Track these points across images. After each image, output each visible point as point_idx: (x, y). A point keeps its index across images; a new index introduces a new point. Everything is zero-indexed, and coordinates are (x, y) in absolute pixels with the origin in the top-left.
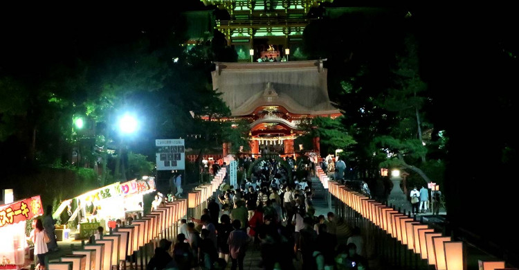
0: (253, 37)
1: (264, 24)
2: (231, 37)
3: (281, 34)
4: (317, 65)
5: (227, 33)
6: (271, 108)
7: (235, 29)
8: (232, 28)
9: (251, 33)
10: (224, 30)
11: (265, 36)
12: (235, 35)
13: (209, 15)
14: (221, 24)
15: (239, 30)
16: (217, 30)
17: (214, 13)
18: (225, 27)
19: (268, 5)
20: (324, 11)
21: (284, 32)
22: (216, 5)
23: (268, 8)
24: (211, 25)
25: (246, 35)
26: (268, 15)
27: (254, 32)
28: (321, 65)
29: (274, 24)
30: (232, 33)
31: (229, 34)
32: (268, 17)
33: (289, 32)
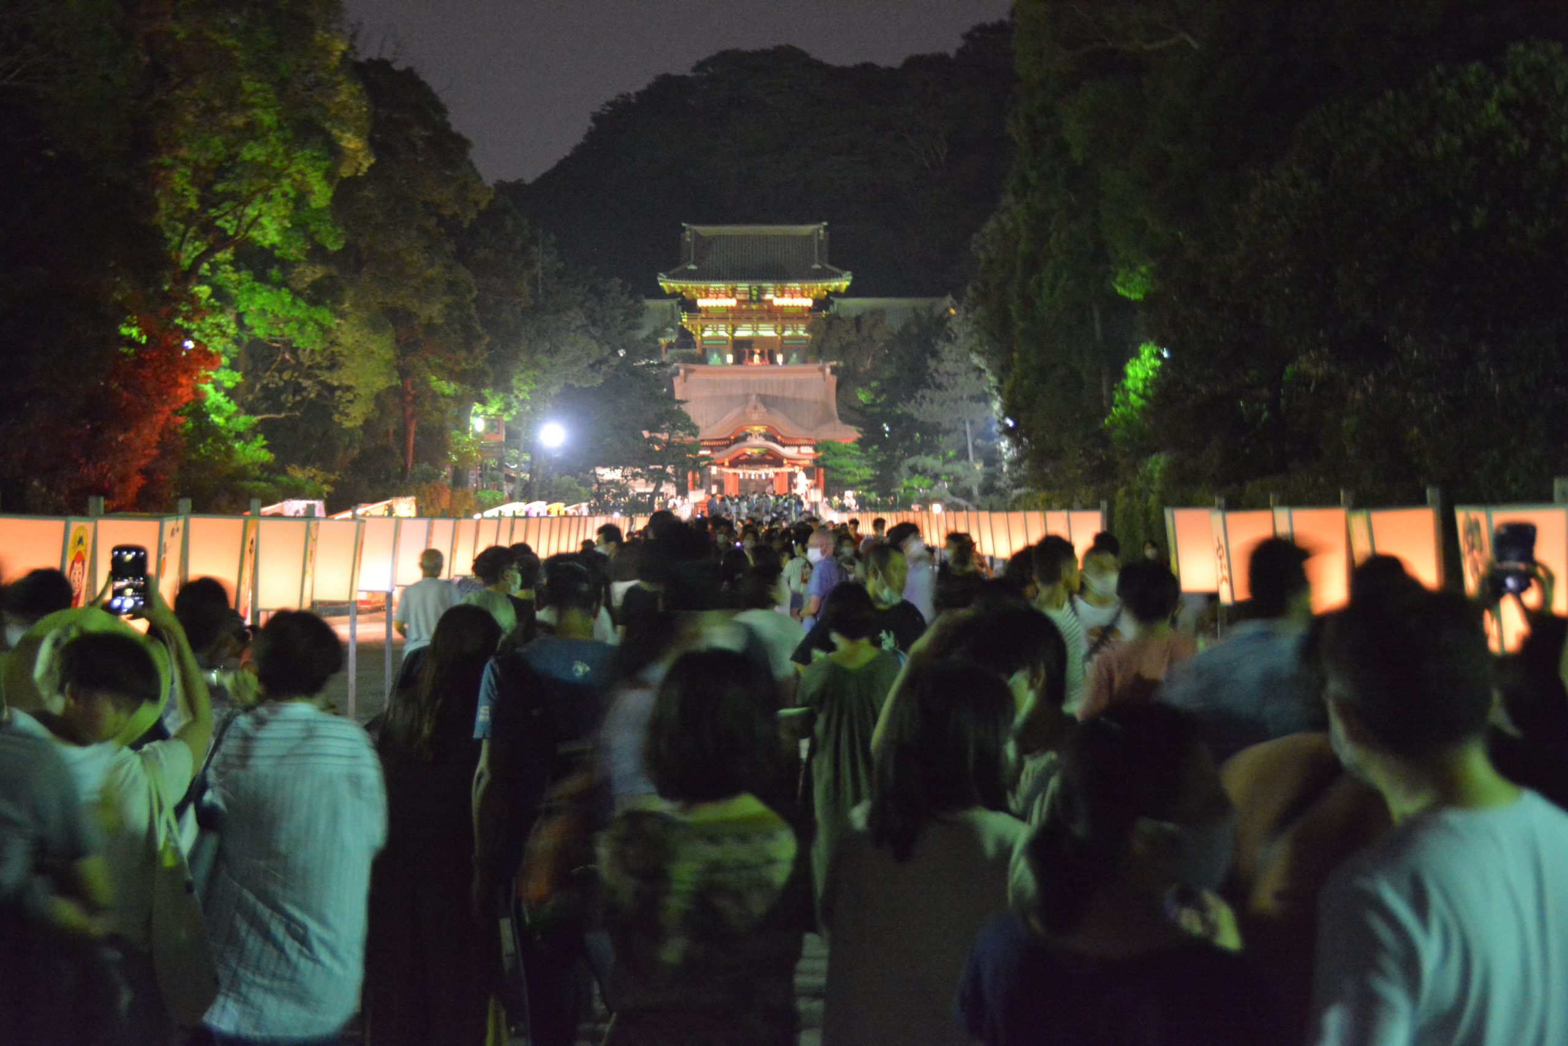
0: (733, 337)
1: (748, 320)
2: (702, 337)
3: (771, 333)
4: (822, 370)
5: (696, 330)
6: (756, 428)
7: (707, 326)
8: (704, 323)
9: (730, 332)
10: (692, 326)
11: (749, 337)
12: (708, 333)
13: (672, 305)
14: (688, 319)
15: (713, 328)
16: (682, 326)
17: (679, 303)
18: (694, 322)
19: (755, 293)
20: (832, 303)
21: (776, 331)
22: (681, 293)
23: (754, 298)
24: (675, 317)
25: (723, 333)
26: (754, 307)
27: (734, 330)
28: (828, 370)
29: (761, 320)
30: (703, 330)
31: (699, 332)
32: (753, 310)
33: (783, 330)
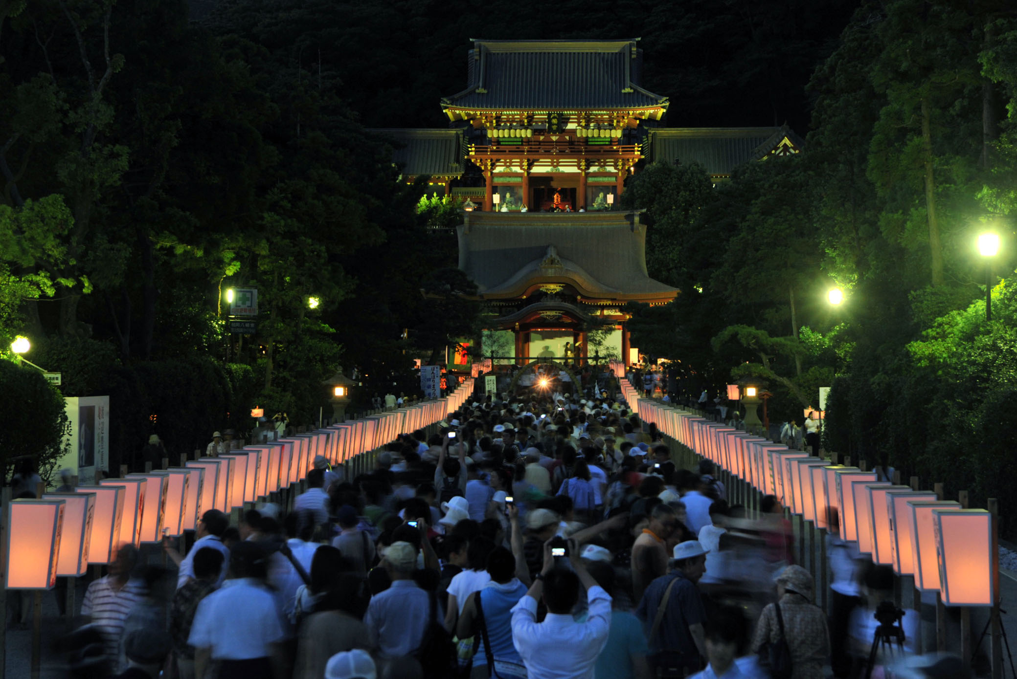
0: (529, 173)
1: (547, 153)
2: (492, 173)
3: (574, 170)
4: (630, 218)
5: (486, 166)
6: (552, 286)
7: (498, 160)
8: (495, 157)
9: (526, 168)
10: (481, 160)
11: (547, 173)
12: (498, 170)
13: (457, 136)
14: (476, 151)
15: (505, 162)
16: (469, 160)
17: (464, 134)
18: (483, 157)
19: (555, 121)
20: (646, 133)
21: (579, 167)
22: (469, 120)
23: (554, 127)
24: (460, 151)
25: (517, 169)
26: (554, 138)
27: (530, 165)
28: (637, 219)
29: (562, 153)
30: (493, 165)
31: (489, 168)
32: (553, 142)
33: (588, 166)
